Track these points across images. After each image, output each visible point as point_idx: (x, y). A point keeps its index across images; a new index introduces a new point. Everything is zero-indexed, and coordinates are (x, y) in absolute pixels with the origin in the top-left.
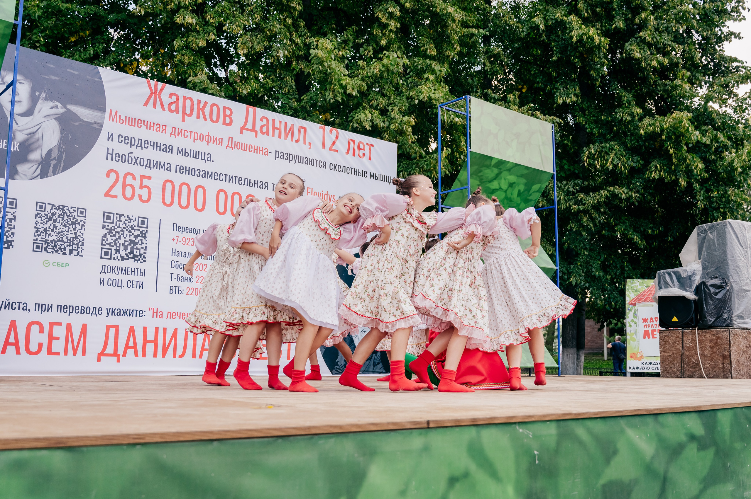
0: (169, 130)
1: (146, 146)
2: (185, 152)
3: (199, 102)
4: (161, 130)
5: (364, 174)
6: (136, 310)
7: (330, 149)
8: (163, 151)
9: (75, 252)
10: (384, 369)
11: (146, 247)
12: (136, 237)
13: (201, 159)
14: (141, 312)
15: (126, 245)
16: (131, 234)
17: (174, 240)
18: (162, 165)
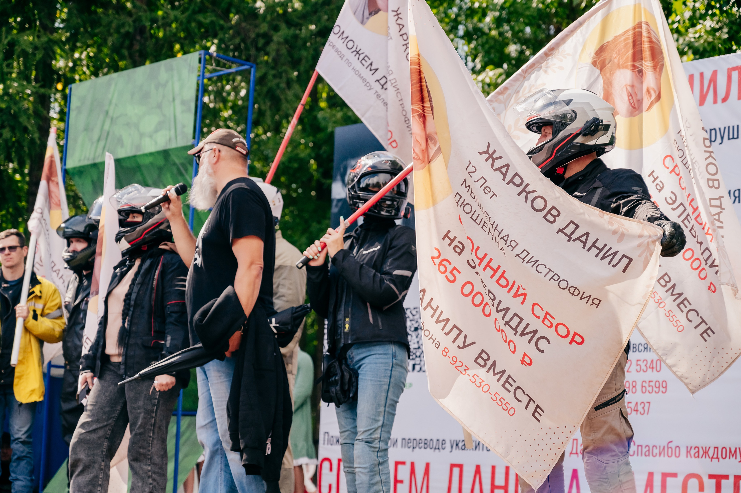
9: (417, 368)
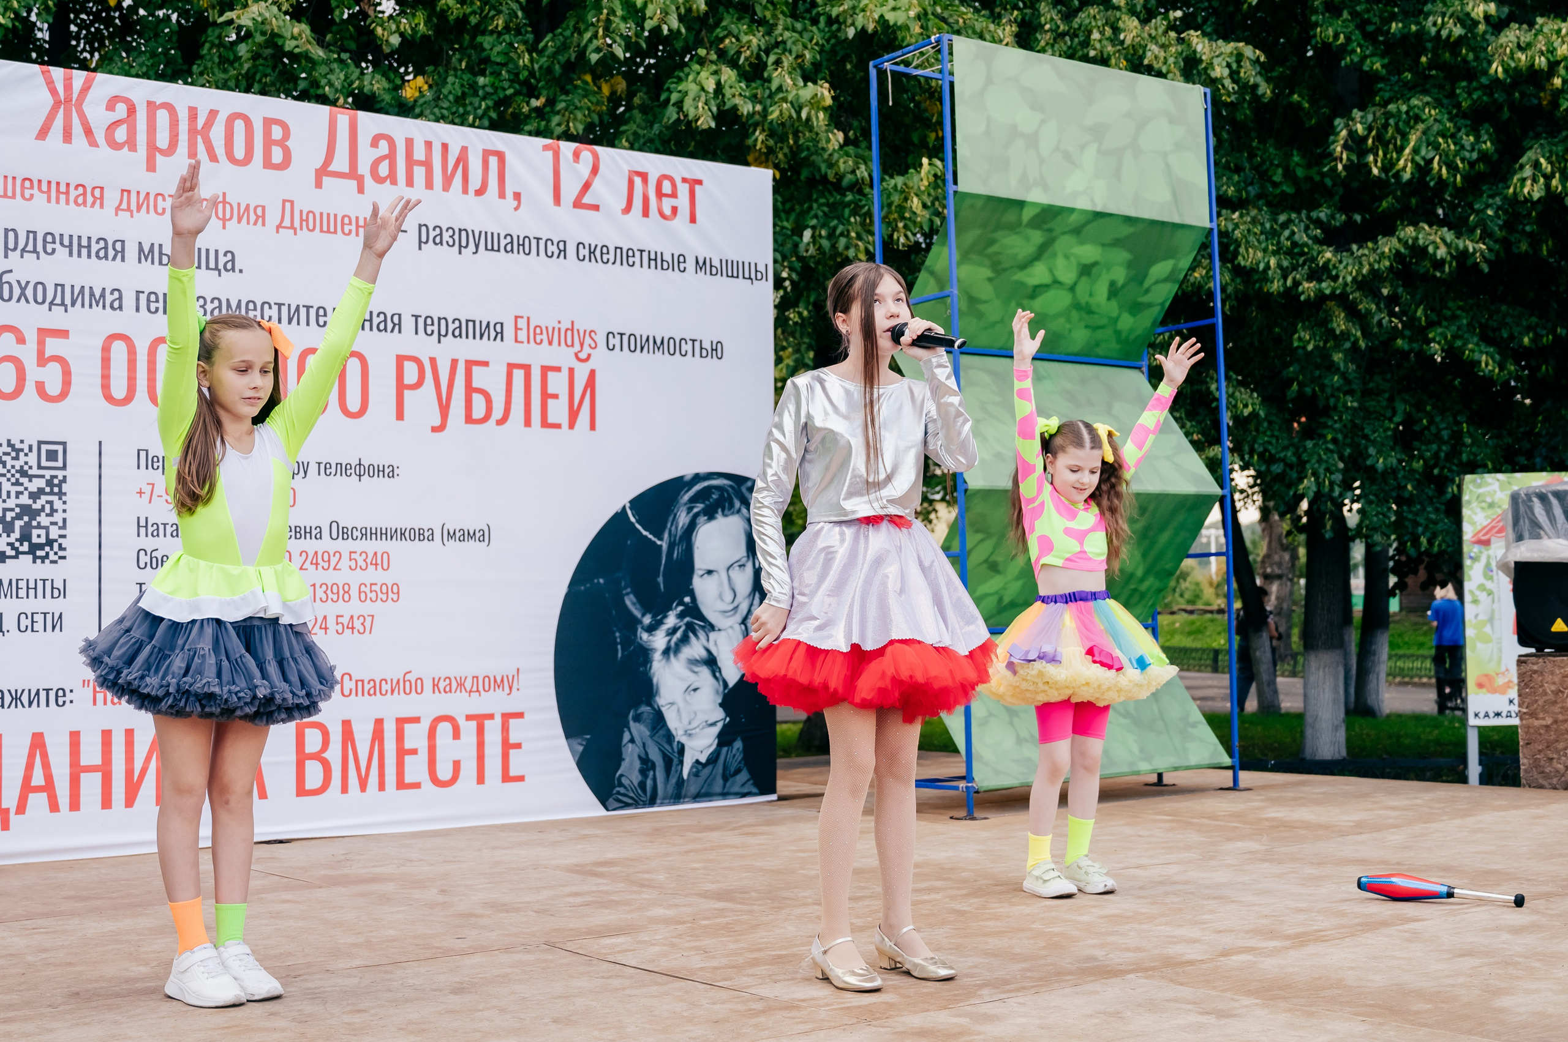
0: (112, 197)
1: (49, 248)
2: (161, 254)
3: (193, 113)
4: (90, 199)
5: (678, 262)
6: (48, 690)
7: (578, 204)
8: (98, 256)
10: (755, 784)
11: (64, 520)
12: (34, 496)
13: (208, 268)
14: (61, 693)
15: (8, 519)
16: (21, 489)
17: (141, 493)
18: (97, 295)
